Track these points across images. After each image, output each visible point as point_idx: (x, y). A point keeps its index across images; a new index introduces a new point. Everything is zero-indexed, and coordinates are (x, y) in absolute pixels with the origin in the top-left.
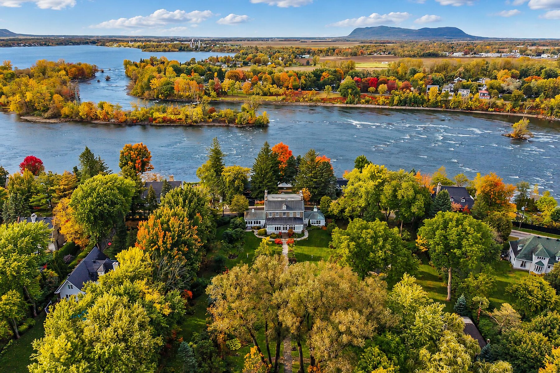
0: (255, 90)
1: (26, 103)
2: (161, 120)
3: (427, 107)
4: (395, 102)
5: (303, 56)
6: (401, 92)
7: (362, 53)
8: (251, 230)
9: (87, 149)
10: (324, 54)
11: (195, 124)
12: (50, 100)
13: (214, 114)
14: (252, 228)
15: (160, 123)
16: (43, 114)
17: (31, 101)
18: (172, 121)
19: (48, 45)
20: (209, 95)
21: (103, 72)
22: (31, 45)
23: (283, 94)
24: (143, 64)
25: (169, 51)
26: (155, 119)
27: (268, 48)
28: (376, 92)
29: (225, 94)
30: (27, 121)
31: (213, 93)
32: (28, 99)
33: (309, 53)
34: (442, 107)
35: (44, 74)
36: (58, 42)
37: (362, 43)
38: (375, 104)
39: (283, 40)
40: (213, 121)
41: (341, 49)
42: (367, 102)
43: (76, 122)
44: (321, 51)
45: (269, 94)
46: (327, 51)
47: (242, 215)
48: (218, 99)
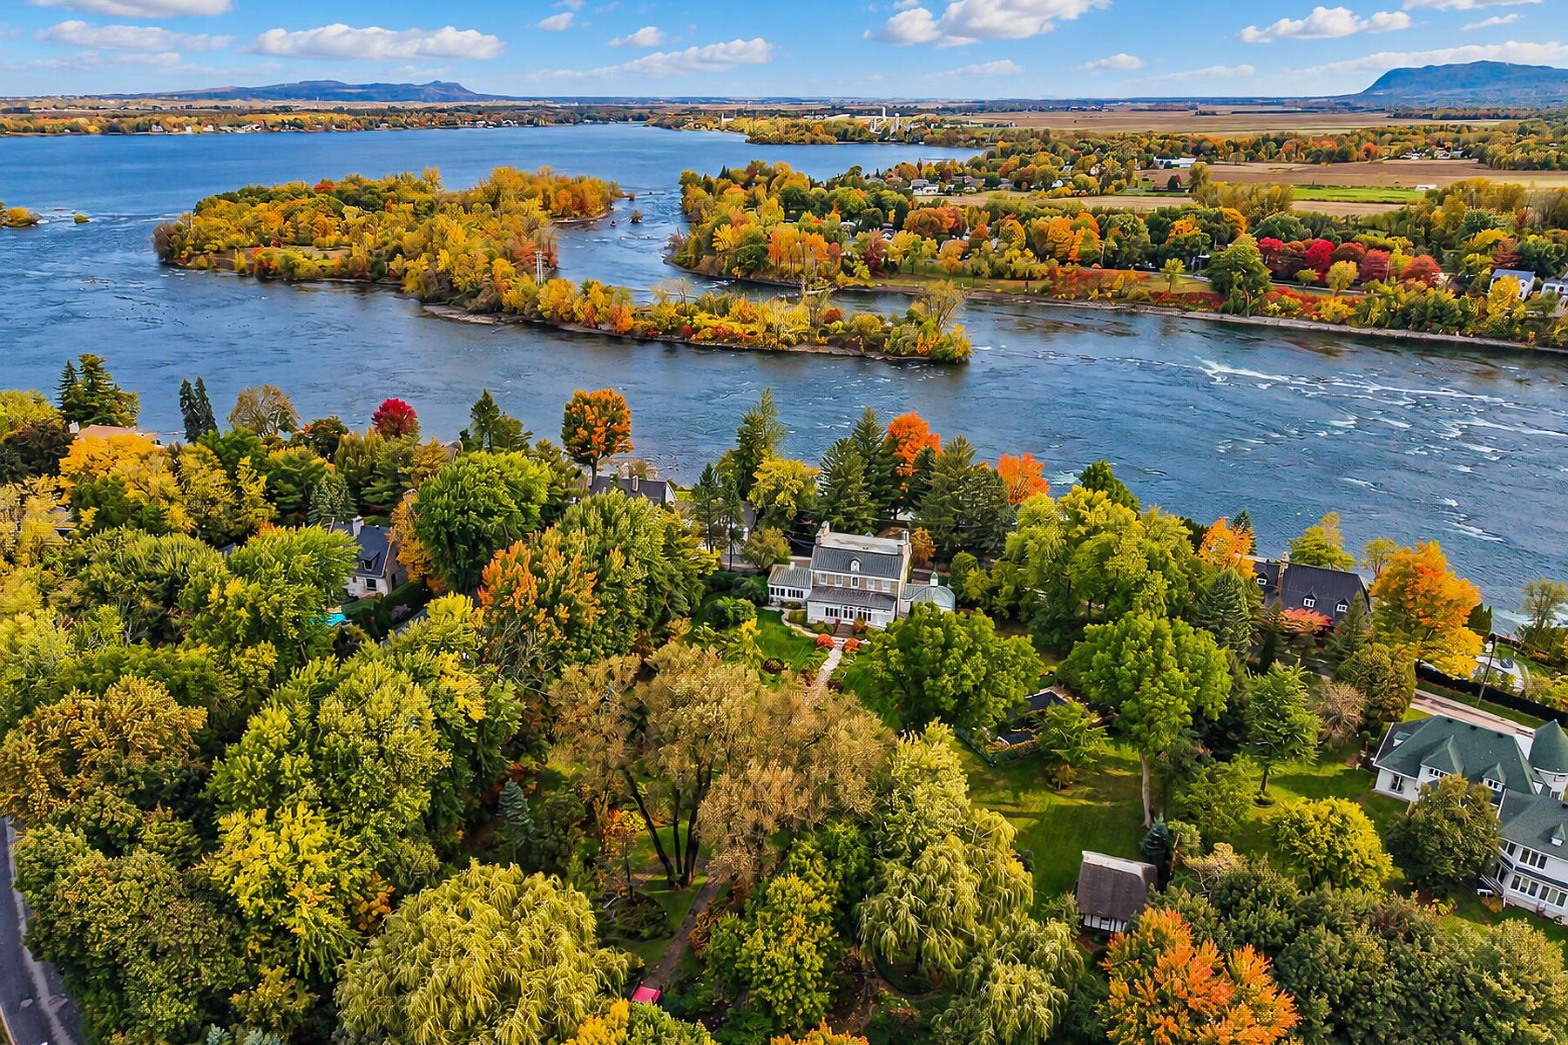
0: (972, 262)
1: (437, 275)
2: (708, 333)
3: (1475, 335)
4: (1375, 314)
5: (1173, 162)
6: (1400, 287)
7: (1368, 153)
8: (777, 610)
9: (486, 394)
10: (1242, 154)
11: (785, 347)
12: (486, 270)
13: (834, 325)
14: (783, 604)
15: (705, 339)
16: (466, 303)
17: (448, 271)
18: (734, 338)
19: (537, 125)
20: (849, 272)
21: (632, 199)
22: (499, 125)
23: (1043, 277)
24: (725, 182)
25: (813, 142)
26: (697, 330)
27: (1077, 136)
28: (1322, 283)
29: (892, 269)
30: (433, 316)
31: (862, 269)
32: (441, 267)
33: (1196, 152)
34: (1524, 340)
35: (494, 205)
36: (561, 117)
37: (1397, 116)
38: (1310, 319)
39: (1145, 106)
40: (830, 343)
41: (1305, 139)
42: (1287, 311)
43: (528, 324)
44: (1236, 147)
45: (1008, 275)
46: (1256, 146)
47: (766, 573)
48: (871, 285)
